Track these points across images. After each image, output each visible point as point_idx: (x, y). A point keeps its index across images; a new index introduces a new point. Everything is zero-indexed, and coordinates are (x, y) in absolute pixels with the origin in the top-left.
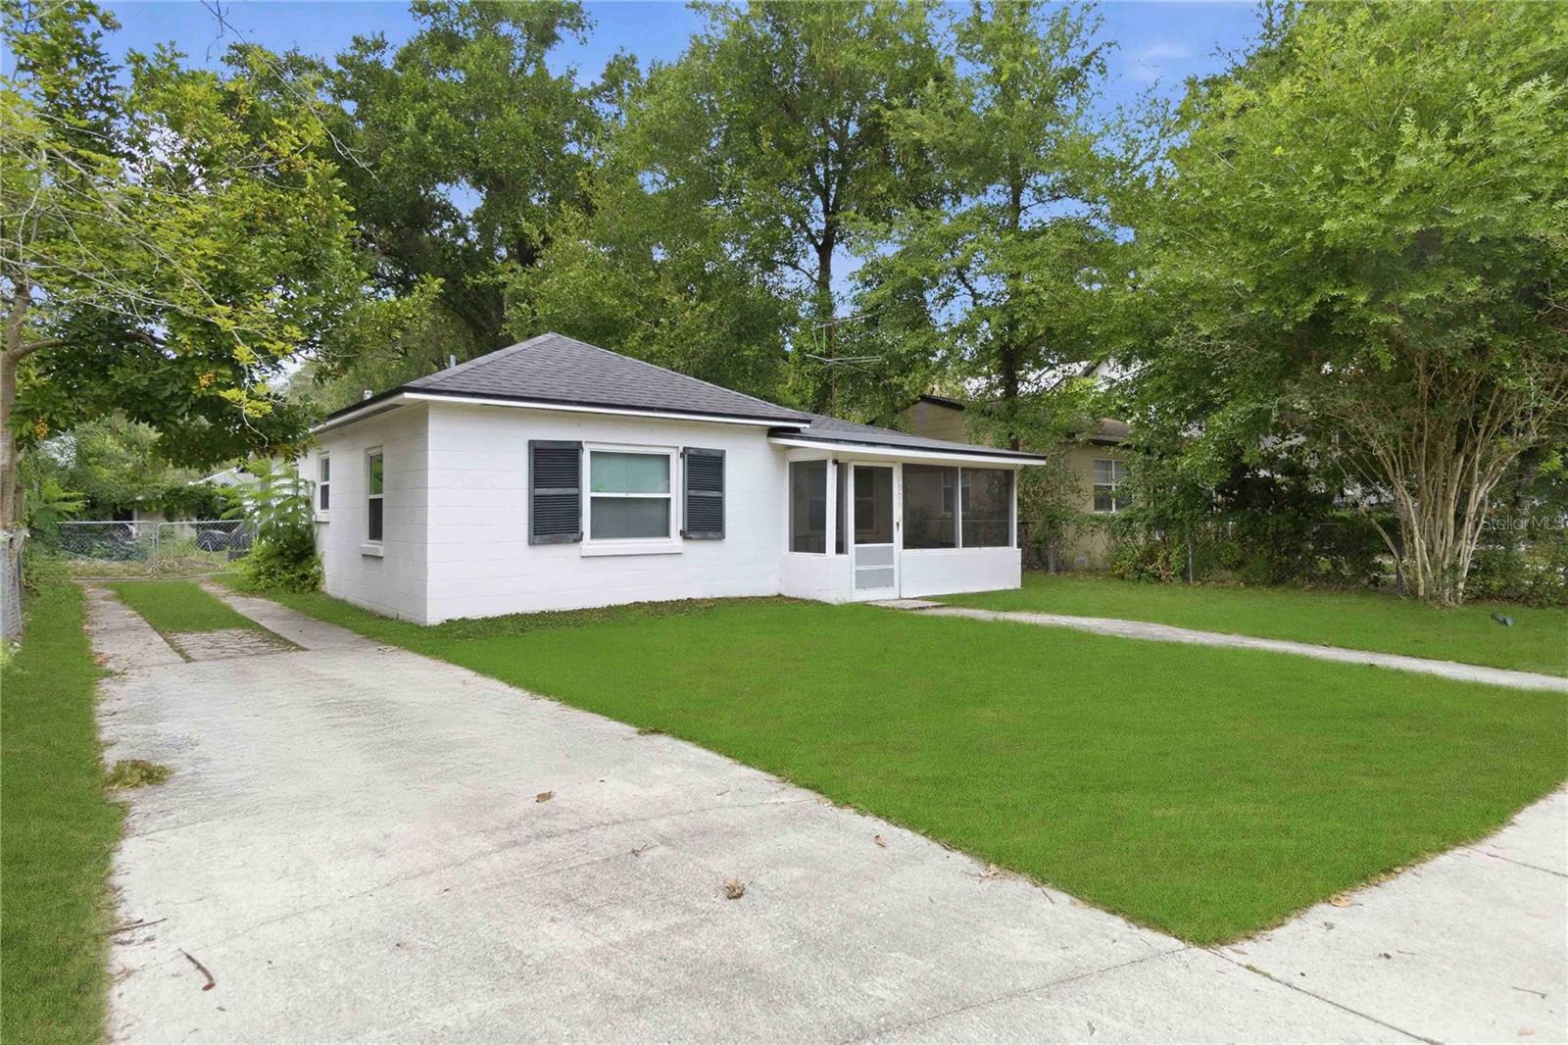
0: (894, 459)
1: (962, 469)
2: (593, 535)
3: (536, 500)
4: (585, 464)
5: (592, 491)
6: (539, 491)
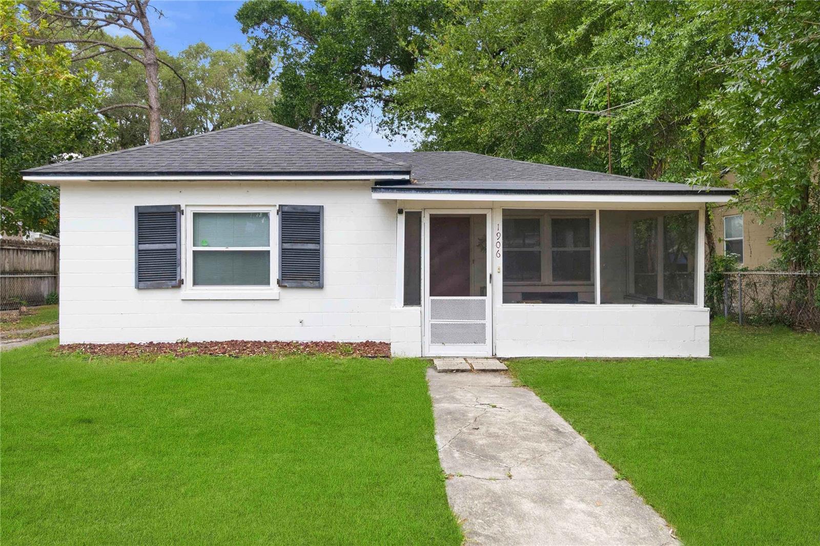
0: (492, 206)
1: (602, 212)
2: (195, 283)
3: (140, 254)
4: (186, 224)
5: (194, 246)
6: (143, 247)
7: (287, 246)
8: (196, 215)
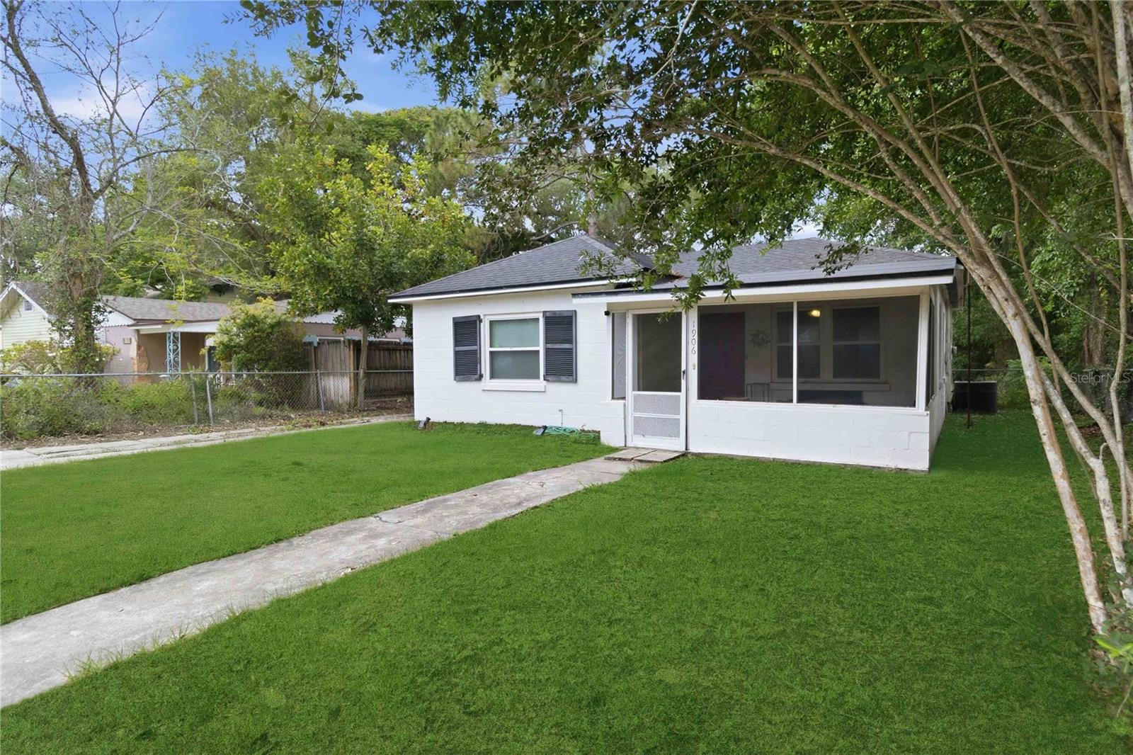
2: (492, 376)
3: (457, 353)
4: (485, 329)
5: (491, 347)
6: (459, 349)
7: (549, 346)
8: (492, 323)
